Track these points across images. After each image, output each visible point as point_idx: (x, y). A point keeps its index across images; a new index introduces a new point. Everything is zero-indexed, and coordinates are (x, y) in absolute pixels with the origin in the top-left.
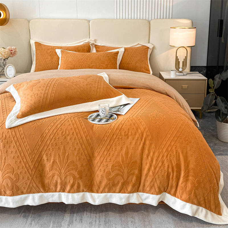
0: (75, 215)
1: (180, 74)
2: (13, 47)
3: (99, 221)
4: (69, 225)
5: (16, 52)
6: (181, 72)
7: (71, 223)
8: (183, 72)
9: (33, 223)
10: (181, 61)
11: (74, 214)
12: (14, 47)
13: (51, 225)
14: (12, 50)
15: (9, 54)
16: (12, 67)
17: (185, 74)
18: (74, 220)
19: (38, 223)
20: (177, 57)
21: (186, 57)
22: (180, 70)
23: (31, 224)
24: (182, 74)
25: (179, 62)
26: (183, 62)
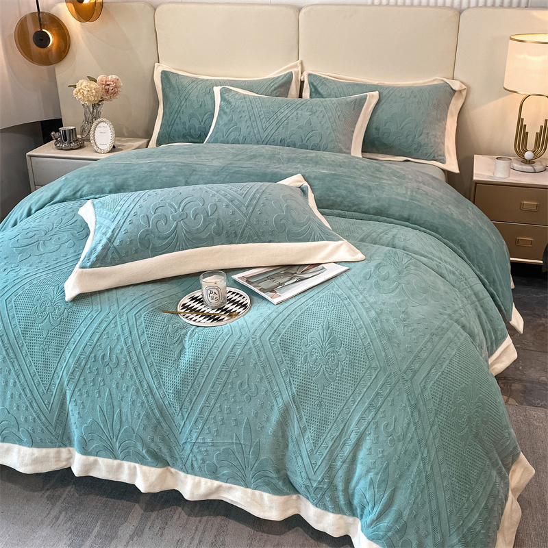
0: (154, 514)
1: (525, 167)
2: (110, 77)
3: (200, 541)
4: (132, 537)
5: (120, 89)
6: (529, 162)
7: (138, 532)
8: (534, 163)
9: (62, 517)
11: (152, 511)
12: (114, 77)
13: (97, 529)
14: (108, 85)
15: (100, 94)
16: (106, 125)
18: (148, 527)
19: (72, 518)
20: (520, 121)
22: (528, 155)
23: (57, 518)
24: (529, 168)
25: (526, 134)
26: (537, 133)
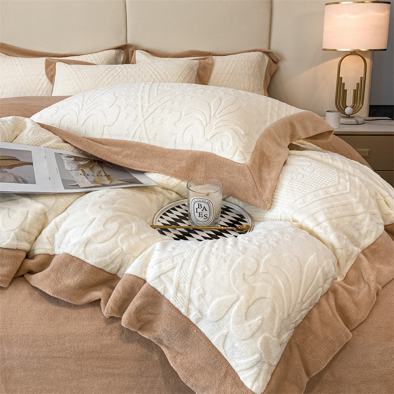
1: (349, 121)
6: (348, 116)
8: (354, 117)
10: (350, 88)
17: (360, 120)
20: (339, 79)
21: (363, 80)
22: (348, 110)
24: (353, 121)
25: (345, 92)
26: (355, 90)
